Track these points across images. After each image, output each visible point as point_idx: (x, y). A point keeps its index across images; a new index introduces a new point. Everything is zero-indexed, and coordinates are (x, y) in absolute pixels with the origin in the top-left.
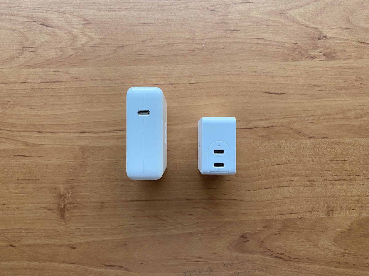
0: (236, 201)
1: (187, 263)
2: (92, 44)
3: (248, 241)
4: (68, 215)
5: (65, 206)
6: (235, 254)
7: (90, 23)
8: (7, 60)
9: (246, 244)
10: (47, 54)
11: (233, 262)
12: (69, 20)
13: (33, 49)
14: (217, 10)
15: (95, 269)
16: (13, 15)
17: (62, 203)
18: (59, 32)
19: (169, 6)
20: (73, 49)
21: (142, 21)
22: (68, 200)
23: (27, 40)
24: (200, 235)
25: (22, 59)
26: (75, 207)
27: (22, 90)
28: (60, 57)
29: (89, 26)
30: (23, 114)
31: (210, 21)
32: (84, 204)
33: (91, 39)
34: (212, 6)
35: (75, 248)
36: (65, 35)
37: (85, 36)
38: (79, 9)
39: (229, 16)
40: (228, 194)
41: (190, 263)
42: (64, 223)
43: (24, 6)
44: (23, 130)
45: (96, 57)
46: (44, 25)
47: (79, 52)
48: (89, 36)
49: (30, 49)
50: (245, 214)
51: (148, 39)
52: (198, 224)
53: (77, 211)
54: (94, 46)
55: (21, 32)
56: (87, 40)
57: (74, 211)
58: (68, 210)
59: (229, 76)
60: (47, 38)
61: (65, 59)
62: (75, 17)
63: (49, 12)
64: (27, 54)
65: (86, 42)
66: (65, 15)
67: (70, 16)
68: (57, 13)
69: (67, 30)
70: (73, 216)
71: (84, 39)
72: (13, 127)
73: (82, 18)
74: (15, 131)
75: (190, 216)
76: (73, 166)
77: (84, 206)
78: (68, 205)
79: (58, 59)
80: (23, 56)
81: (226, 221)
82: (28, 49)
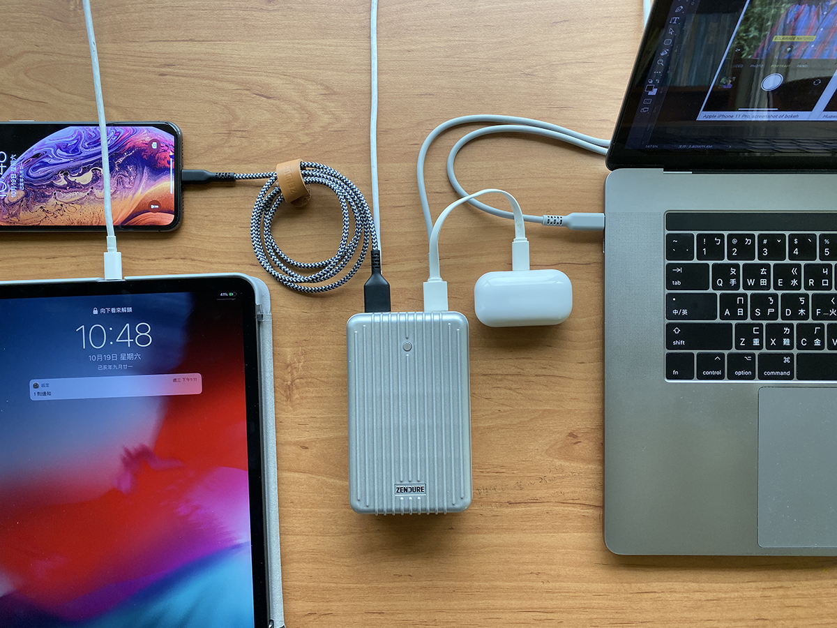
0: (560, 379)
1: (482, 474)
2: (337, 126)
3: (579, 442)
4: (297, 396)
5: (293, 381)
6: (558, 463)
7: (335, 93)
8: (203, 151)
9: (576, 447)
10: (266, 141)
11: (555, 476)
12: (301, 88)
13: (244, 133)
14: (536, 73)
15: (337, 481)
16: (214, 79)
17: (289, 377)
18: (286, 106)
19: (461, 66)
20: (307, 134)
21: (417, 91)
22: (297, 372)
23: (236, 119)
24: (503, 430)
25: (227, 150)
26: (308, 384)
27: (228, 199)
28: (287, 146)
29: (333, 97)
30: (228, 236)
31: (525, 91)
32: (322, 379)
33: (336, 119)
34: (529, 68)
35: (307, 448)
36: (295, 112)
37: (327, 113)
38: (318, 71)
39: (555, 83)
40: (548, 367)
41: (488, 474)
42: (291, 408)
43: (231, 65)
44: (227, 261)
45: (344, 148)
46: (262, 96)
47: (317, 139)
48: (333, 114)
49: (240, 133)
50: (575, 399)
51: (427, 120)
52: (501, 414)
53: (311, 389)
54: (340, 129)
55: (225, 106)
56: (331, 121)
57: (307, 389)
58: (297, 388)
59: (554, 180)
60: (268, 116)
61: (294, 149)
62: (310, 83)
63: (271, 75)
64: (236, 141)
65: (329, 124)
66: (295, 80)
67: (302, 82)
68: (282, 77)
69: (298, 104)
70: (306, 398)
71: (326, 119)
72: (213, 257)
73: (322, 84)
74: (216, 263)
75: (487, 401)
76: (306, 320)
77: (323, 382)
78: (298, 380)
79: (283, 150)
80: (229, 144)
81: (545, 410)
82: (237, 133)
